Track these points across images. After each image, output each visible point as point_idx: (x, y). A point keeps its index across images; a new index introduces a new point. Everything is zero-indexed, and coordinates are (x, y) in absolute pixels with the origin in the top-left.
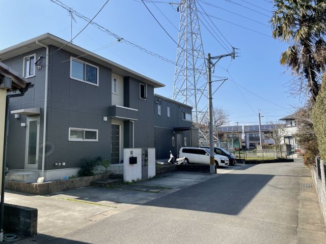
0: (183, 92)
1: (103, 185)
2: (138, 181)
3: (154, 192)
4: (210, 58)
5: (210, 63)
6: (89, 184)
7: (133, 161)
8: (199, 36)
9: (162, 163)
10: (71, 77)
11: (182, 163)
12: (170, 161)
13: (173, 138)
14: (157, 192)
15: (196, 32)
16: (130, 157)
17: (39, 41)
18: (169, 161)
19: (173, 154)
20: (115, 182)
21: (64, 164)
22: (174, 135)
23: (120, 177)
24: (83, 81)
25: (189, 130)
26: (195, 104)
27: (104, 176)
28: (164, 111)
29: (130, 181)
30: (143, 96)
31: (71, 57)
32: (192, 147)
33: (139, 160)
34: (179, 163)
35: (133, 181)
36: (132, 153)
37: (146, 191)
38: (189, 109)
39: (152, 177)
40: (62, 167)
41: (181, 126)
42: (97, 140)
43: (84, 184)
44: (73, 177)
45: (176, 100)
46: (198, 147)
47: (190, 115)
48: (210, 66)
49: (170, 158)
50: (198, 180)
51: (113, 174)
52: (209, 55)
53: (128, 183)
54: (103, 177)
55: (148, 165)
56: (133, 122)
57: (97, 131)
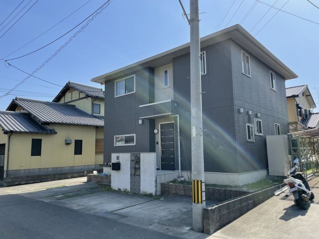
2: (125, 192)
10: (115, 97)
24: (123, 95)
29: (116, 189)
33: (127, 167)
36: (118, 158)
55: (139, 175)
56: (178, 116)
57: (135, 135)
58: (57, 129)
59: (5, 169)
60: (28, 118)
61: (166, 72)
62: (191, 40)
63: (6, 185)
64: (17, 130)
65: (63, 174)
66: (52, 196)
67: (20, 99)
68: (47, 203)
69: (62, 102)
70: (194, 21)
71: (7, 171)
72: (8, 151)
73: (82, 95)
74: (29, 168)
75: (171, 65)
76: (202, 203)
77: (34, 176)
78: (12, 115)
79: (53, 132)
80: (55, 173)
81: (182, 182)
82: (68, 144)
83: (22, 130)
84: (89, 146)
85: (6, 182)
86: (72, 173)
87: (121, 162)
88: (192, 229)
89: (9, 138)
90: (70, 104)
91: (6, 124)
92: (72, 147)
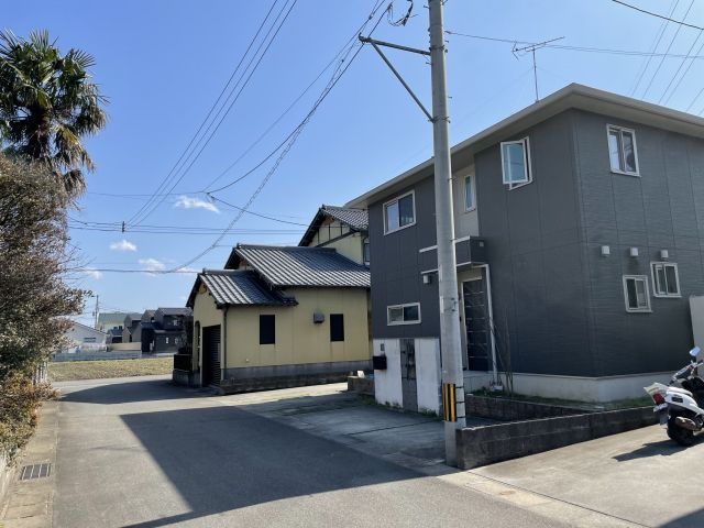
29: (383, 402)
35: (387, 403)
36: (382, 347)
39: (429, 410)
42: (419, 321)
55: (415, 379)
56: (487, 266)
57: (418, 304)
58: (299, 297)
59: (222, 367)
60: (254, 280)
61: (468, 180)
62: (436, 151)
63: (223, 392)
64: (236, 302)
65: (313, 376)
66: (280, 410)
67: (245, 247)
68: (268, 420)
69: (315, 244)
70: (439, 120)
71: (225, 369)
72: (225, 337)
73: (346, 230)
74: (257, 364)
75: (472, 167)
76: (456, 420)
77: (265, 379)
78: (231, 277)
79: (292, 303)
80: (299, 373)
81: (497, 393)
82: (318, 322)
83: (243, 301)
84: (356, 325)
85: (223, 388)
86: (328, 375)
87: (387, 355)
88: (445, 463)
89: (225, 315)
90: (327, 246)
91: (220, 291)
92: (326, 327)
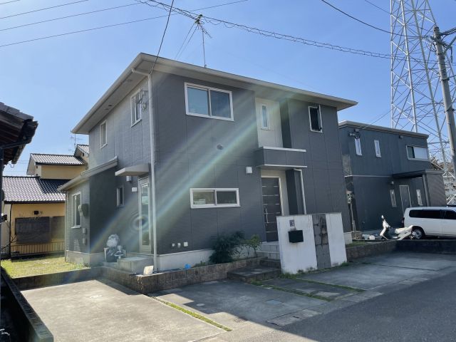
0: (408, 112)
1: (244, 279)
2: (311, 272)
3: (324, 298)
4: (439, 35)
5: (440, 43)
6: (224, 276)
7: (296, 237)
8: (428, 13)
9: (372, 238)
10: (187, 113)
11: (408, 238)
12: (384, 234)
13: (393, 193)
14: (329, 300)
15: (423, 8)
16: (289, 230)
17: (135, 69)
18: (382, 234)
19: (387, 222)
20: (265, 274)
21: (186, 244)
22: (393, 187)
23: (277, 264)
24: (207, 116)
25: (421, 176)
26: (436, 130)
27: (251, 262)
28: (367, 148)
29: (295, 272)
30: (316, 126)
31: (186, 84)
32: (430, 206)
33: (309, 236)
34: (402, 237)
35: (299, 271)
36: (292, 223)
37: (310, 296)
38: (421, 140)
39: (339, 264)
40: (183, 249)
41: (405, 169)
42: (238, 205)
43: (217, 275)
44: (202, 264)
45: (399, 128)
46: (445, 205)
47: (425, 150)
48: (440, 49)
49: (382, 228)
50: (433, 273)
51: (267, 258)
52: (437, 29)
53: (288, 276)
54: (249, 264)
55: (328, 243)
56: (301, 170)
57: (237, 190)
61: (263, 107)
